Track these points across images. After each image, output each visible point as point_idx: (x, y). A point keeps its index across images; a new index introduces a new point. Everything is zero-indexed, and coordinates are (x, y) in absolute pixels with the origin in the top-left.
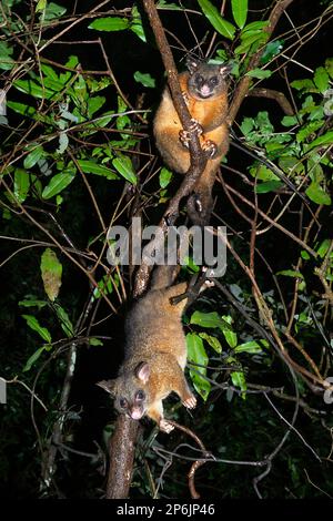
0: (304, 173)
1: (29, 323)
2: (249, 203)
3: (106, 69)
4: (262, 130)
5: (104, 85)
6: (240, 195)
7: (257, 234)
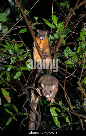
0: (80, 61)
1: (7, 111)
2: (65, 70)
3: (21, 41)
5: (22, 45)
6: (62, 69)
7: (66, 78)
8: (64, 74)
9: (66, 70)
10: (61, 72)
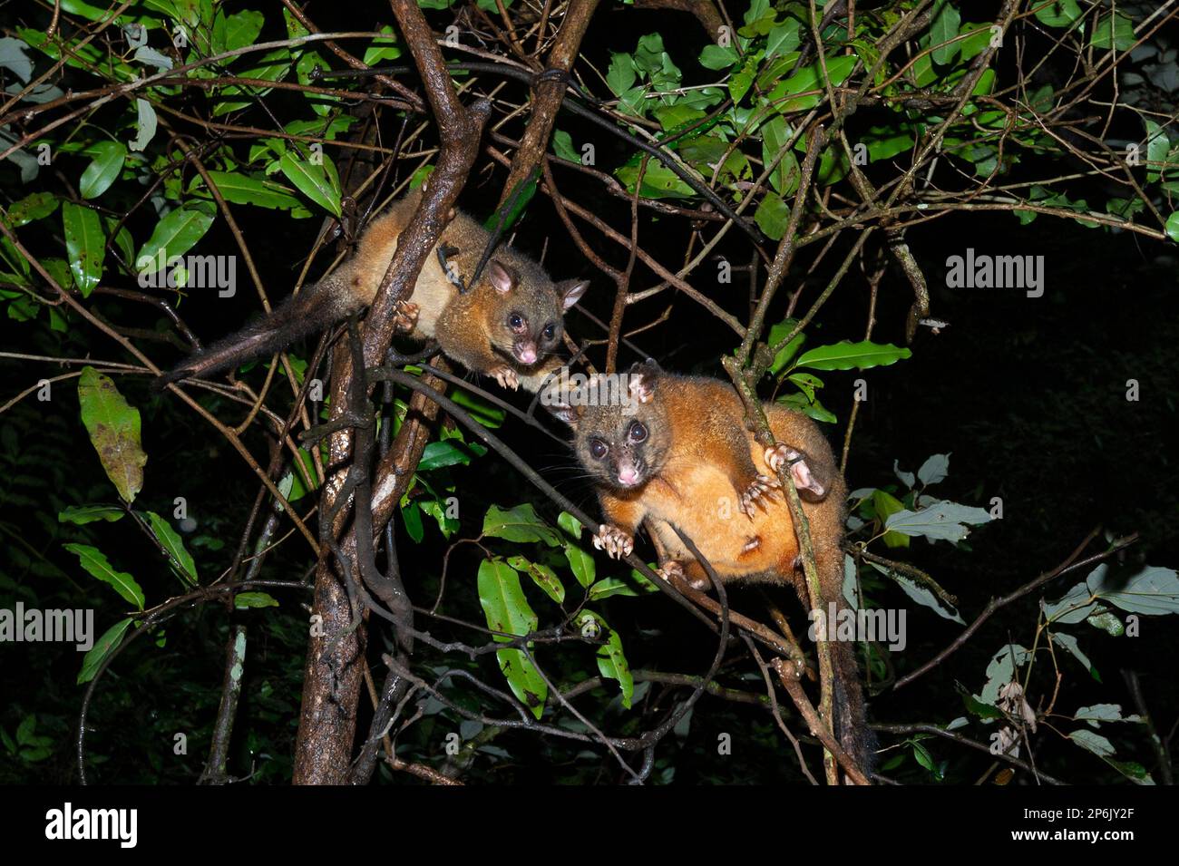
0: (749, 174)
4: (655, 79)
6: (598, 223)
7: (629, 300)
8: (609, 270)
9: (629, 236)
10: (587, 251)
